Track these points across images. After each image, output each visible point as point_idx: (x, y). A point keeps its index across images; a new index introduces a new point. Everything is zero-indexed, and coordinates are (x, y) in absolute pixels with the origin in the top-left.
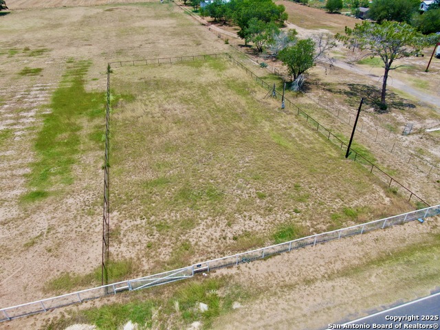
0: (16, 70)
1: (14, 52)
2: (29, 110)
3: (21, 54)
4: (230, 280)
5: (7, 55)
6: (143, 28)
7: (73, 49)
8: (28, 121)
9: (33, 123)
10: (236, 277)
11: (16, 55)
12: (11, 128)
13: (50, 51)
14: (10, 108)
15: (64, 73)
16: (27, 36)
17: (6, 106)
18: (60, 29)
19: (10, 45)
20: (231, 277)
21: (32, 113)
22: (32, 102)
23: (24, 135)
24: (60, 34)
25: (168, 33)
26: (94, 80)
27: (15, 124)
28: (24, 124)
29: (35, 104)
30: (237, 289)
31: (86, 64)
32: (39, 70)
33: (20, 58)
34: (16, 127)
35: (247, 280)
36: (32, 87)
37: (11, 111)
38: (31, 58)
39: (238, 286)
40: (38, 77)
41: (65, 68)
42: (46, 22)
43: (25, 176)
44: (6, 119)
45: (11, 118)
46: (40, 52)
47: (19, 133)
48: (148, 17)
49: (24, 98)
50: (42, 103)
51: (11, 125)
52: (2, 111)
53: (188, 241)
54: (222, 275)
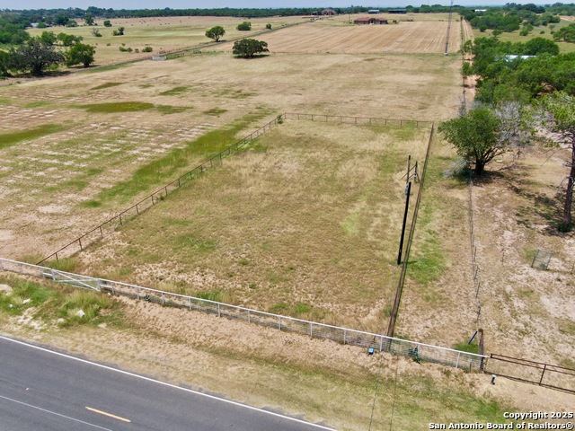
0: (206, 109)
1: (226, 92)
2: (168, 143)
3: (228, 95)
4: (121, 307)
5: (216, 95)
6: (381, 83)
7: (280, 96)
8: (159, 151)
9: (161, 153)
10: (129, 308)
12: (142, 153)
13: (257, 95)
15: (240, 117)
16: (255, 79)
17: (160, 136)
18: (294, 76)
19: (230, 86)
20: (124, 305)
21: (169, 146)
22: (181, 137)
23: (141, 161)
24: (287, 81)
25: (403, 92)
26: (256, 127)
27: (147, 151)
28: (154, 152)
29: (181, 139)
30: (118, 315)
31: (271, 112)
32: (224, 111)
33: (223, 99)
34: (145, 154)
35: (132, 314)
36: (199, 125)
37: (159, 140)
38: (233, 100)
39: (121, 315)
40: (215, 117)
41: (248, 113)
42: (289, 67)
43: (104, 189)
44: (147, 146)
45: (151, 146)
46: (246, 95)
47: (140, 159)
49: (181, 132)
50: (188, 139)
51: (144, 152)
52: (153, 139)
53: (134, 269)
54: (120, 301)
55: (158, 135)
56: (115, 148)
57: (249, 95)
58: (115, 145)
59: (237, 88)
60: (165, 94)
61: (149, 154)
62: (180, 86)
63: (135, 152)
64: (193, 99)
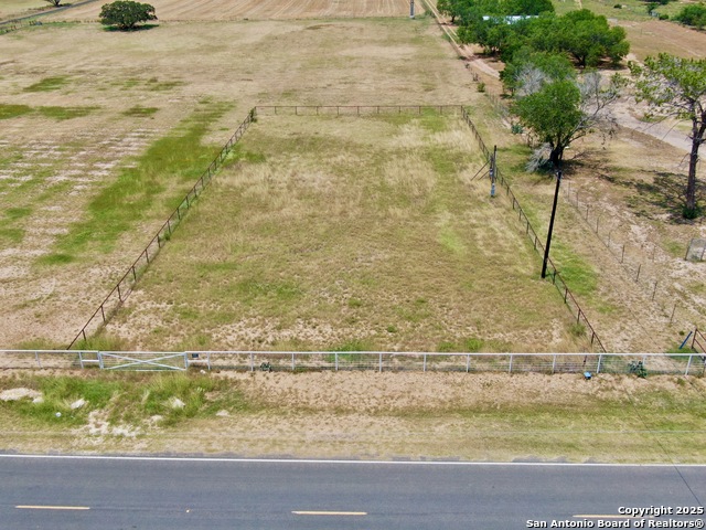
0: (123, 108)
1: (133, 82)
2: (108, 161)
3: (142, 87)
4: (232, 386)
5: (121, 87)
6: (352, 59)
7: (221, 84)
8: (100, 174)
9: (104, 177)
10: (244, 384)
11: (134, 87)
12: (74, 179)
13: (186, 84)
14: (84, 156)
15: (186, 117)
16: (164, 62)
17: (82, 153)
18: (220, 54)
19: (134, 73)
20: (236, 383)
21: (109, 166)
22: (118, 152)
23: (84, 191)
24: (215, 62)
25: (389, 69)
26: (223, 129)
27: (80, 176)
28: (92, 176)
29: (121, 155)
30: (235, 397)
31: (226, 106)
32: (154, 110)
33: (136, 92)
34: (80, 180)
35: (255, 391)
36: (131, 131)
37: (85, 159)
38: (154, 93)
39: (239, 394)
40: (147, 119)
41: (192, 110)
42: (204, 42)
43: (58, 236)
44: (74, 169)
45: (80, 168)
46: (169, 86)
47: (79, 187)
48: (373, 42)
49: (111, 145)
50: (131, 153)
51: (75, 177)
52: (74, 158)
53: (210, 335)
54: (226, 378)
55: (78, 150)
56: (20, 175)
57: (173, 84)
58: (17, 171)
59: (147, 76)
60: (33, 88)
61: (86, 180)
62: (48, 76)
63: (62, 178)
64: (88, 94)
